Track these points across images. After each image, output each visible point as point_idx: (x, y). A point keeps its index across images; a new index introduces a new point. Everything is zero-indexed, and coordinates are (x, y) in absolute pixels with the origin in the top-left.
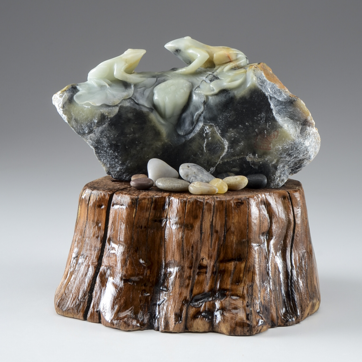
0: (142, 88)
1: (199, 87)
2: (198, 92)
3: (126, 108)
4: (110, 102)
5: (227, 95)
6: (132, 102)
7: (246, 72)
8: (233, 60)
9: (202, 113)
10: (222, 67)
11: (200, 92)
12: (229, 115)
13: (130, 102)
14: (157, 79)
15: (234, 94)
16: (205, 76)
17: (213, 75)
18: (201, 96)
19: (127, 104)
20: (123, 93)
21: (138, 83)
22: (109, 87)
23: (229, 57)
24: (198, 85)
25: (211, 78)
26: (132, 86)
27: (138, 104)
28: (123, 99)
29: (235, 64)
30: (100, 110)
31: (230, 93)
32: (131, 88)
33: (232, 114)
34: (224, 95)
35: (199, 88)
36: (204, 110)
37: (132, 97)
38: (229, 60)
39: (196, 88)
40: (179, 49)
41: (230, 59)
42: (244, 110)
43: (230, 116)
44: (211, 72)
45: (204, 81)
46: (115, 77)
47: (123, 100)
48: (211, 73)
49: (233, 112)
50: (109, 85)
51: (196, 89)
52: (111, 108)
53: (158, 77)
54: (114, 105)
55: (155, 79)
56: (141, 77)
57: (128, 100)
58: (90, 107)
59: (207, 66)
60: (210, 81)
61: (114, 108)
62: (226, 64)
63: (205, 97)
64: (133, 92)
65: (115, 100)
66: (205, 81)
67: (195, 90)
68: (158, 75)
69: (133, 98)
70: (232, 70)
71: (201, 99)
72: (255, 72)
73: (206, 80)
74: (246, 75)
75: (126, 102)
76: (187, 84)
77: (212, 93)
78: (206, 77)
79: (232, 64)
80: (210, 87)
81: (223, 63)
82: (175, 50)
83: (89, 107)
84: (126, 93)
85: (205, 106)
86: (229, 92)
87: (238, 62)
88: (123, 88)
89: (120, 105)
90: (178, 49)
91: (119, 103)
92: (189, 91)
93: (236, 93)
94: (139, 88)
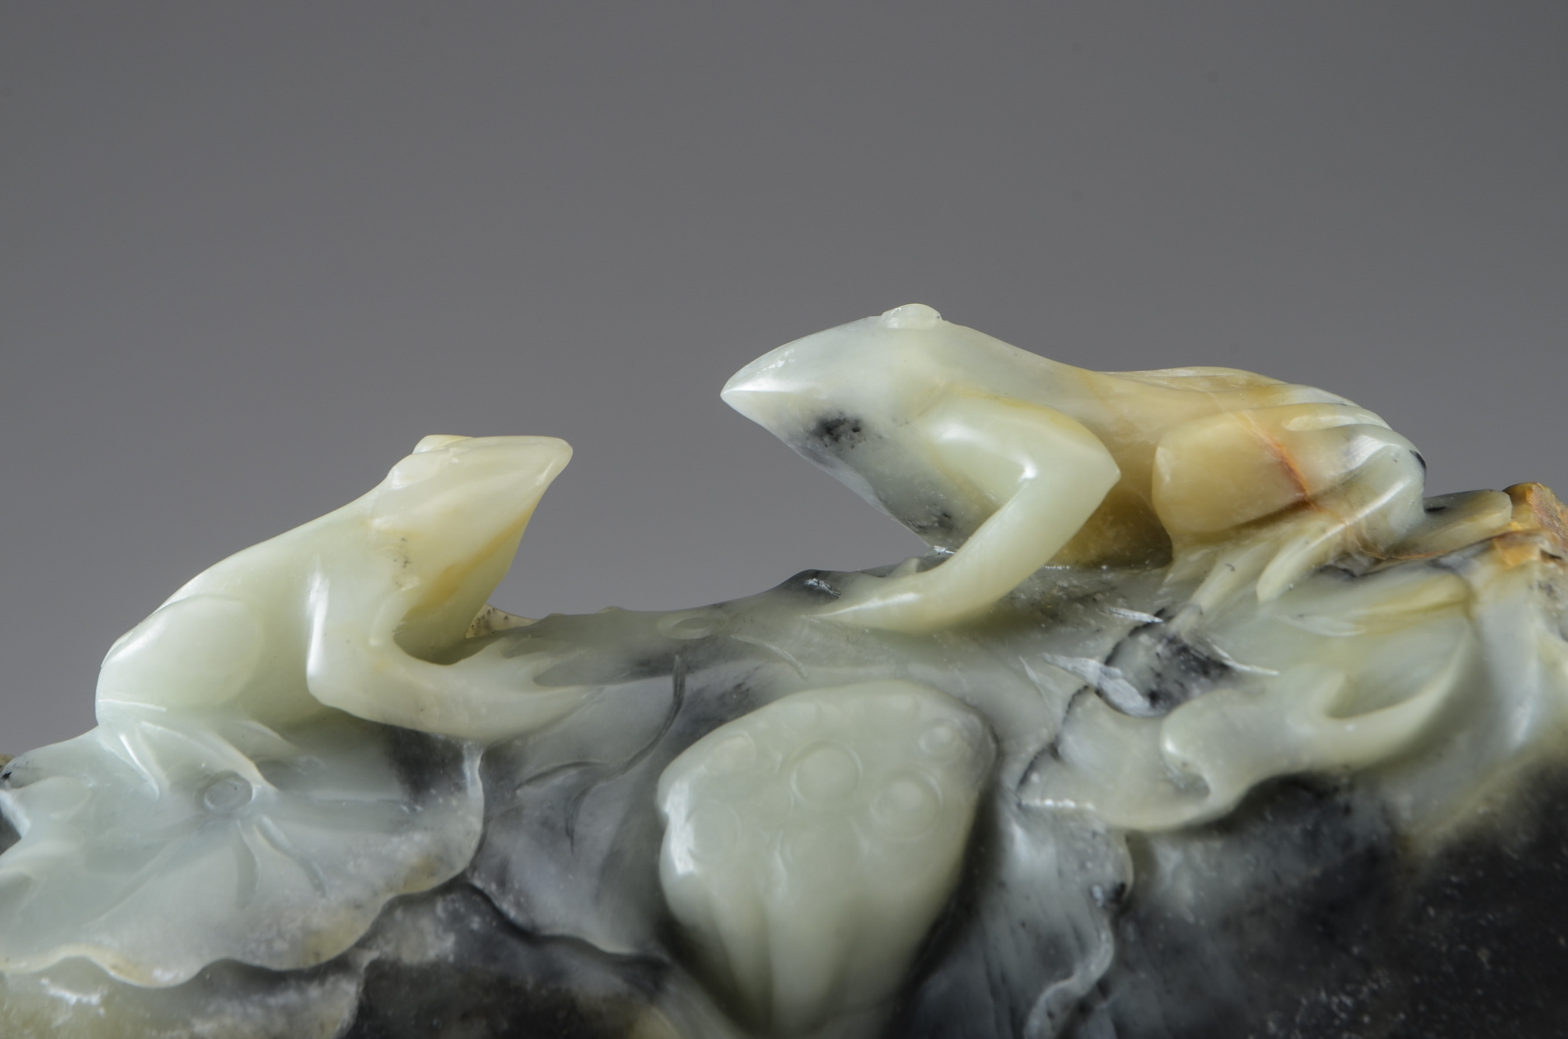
0: (557, 781)
1: (1053, 750)
2: (1049, 802)
3: (426, 976)
4: (280, 945)
5: (1325, 829)
6: (476, 923)
7: (1466, 602)
8: (1321, 488)
9: (1103, 987)
10: (1241, 559)
11: (1070, 804)
12: (1348, 1001)
13: (455, 920)
14: (679, 687)
15: (1387, 813)
16: (1091, 644)
17: (1172, 641)
18: (1080, 845)
19: (430, 939)
20: (396, 840)
21: (523, 735)
22: (270, 788)
23: (1286, 470)
24: (1045, 735)
25: (1156, 664)
26: (472, 769)
27: (528, 935)
28: (389, 896)
29: (1348, 522)
30: (187, 1024)
31: (1348, 810)
32: (460, 787)
33: (1374, 993)
34: (1296, 830)
35: (1052, 766)
36: (1122, 962)
37: (474, 866)
38: (1289, 497)
39: (1032, 767)
40: (850, 413)
41: (1301, 489)
42: (1484, 955)
43: (1361, 1007)
44: (1143, 611)
45: (1092, 700)
46: (313, 701)
47: (390, 909)
48: (1146, 617)
49: (1383, 979)
50: (271, 767)
51: (1035, 778)
52: (290, 997)
53: (690, 668)
54: (312, 962)
55: (666, 683)
56: (541, 680)
57: (440, 908)
58: (106, 1002)
59: (1093, 552)
60: (1153, 697)
61: (314, 991)
62: (1268, 534)
63: (1123, 850)
64: (477, 825)
65: (318, 921)
66: (1099, 693)
67: (1024, 780)
68: (686, 648)
69: (478, 883)
70: (1328, 581)
71: (1083, 866)
72: (1560, 606)
73: (1109, 686)
74: (1478, 634)
75: (426, 924)
76: (943, 733)
77: (1190, 812)
78: (1109, 661)
79: (1324, 531)
80: (1160, 754)
81: (1241, 520)
82: (813, 426)
83: (95, 999)
84: (418, 837)
85: (1130, 931)
86: (1341, 799)
87: (1363, 503)
88: (395, 793)
89: (367, 957)
90: (835, 416)
91: (363, 944)
92: (974, 796)
93: (1406, 814)
94: (529, 781)
